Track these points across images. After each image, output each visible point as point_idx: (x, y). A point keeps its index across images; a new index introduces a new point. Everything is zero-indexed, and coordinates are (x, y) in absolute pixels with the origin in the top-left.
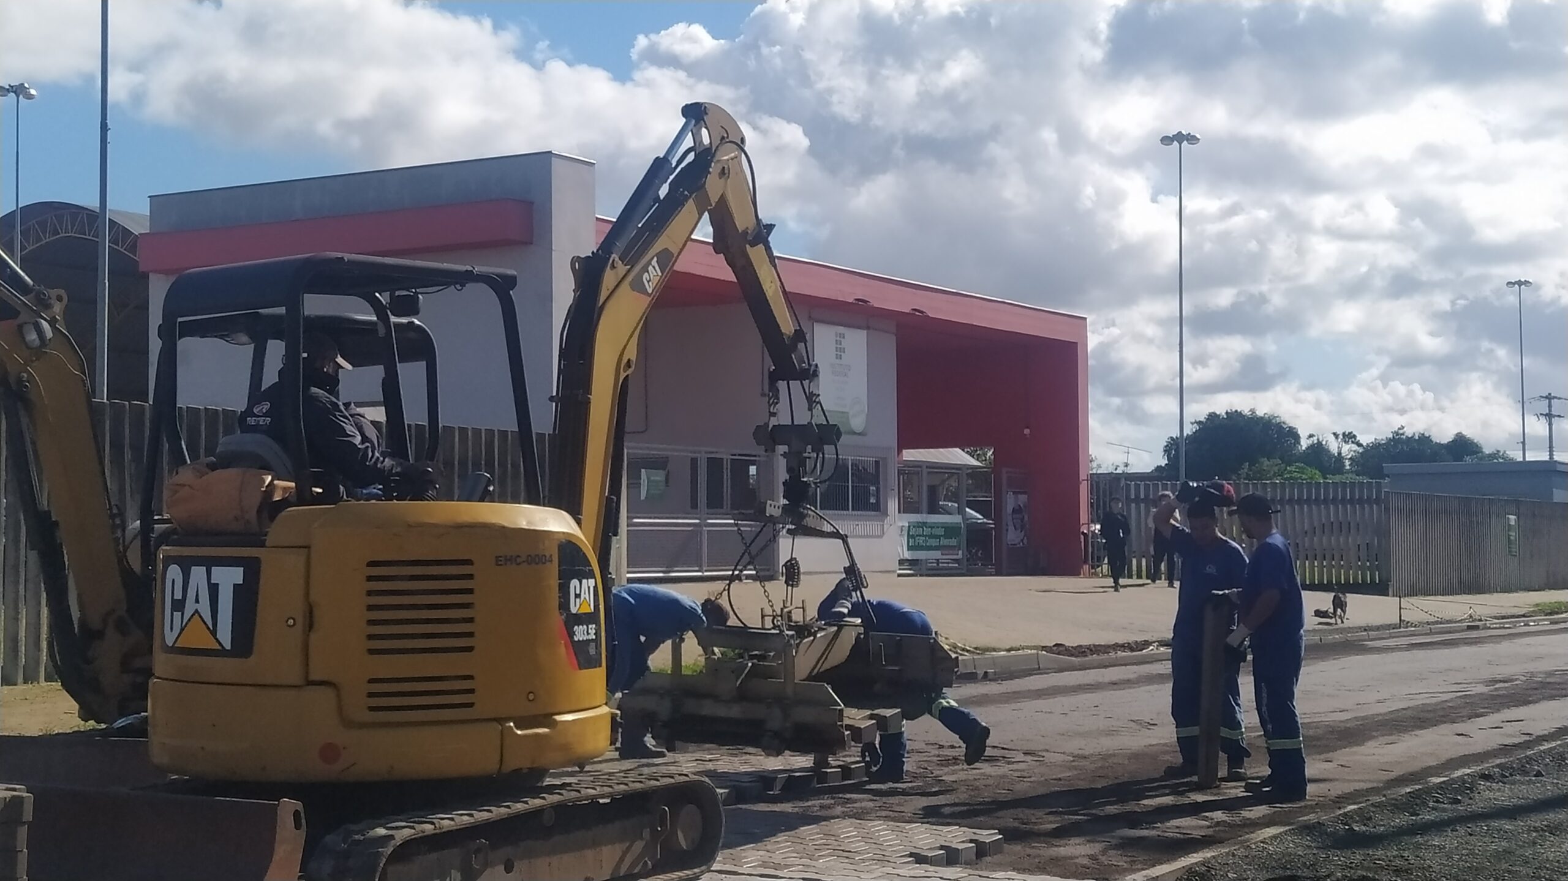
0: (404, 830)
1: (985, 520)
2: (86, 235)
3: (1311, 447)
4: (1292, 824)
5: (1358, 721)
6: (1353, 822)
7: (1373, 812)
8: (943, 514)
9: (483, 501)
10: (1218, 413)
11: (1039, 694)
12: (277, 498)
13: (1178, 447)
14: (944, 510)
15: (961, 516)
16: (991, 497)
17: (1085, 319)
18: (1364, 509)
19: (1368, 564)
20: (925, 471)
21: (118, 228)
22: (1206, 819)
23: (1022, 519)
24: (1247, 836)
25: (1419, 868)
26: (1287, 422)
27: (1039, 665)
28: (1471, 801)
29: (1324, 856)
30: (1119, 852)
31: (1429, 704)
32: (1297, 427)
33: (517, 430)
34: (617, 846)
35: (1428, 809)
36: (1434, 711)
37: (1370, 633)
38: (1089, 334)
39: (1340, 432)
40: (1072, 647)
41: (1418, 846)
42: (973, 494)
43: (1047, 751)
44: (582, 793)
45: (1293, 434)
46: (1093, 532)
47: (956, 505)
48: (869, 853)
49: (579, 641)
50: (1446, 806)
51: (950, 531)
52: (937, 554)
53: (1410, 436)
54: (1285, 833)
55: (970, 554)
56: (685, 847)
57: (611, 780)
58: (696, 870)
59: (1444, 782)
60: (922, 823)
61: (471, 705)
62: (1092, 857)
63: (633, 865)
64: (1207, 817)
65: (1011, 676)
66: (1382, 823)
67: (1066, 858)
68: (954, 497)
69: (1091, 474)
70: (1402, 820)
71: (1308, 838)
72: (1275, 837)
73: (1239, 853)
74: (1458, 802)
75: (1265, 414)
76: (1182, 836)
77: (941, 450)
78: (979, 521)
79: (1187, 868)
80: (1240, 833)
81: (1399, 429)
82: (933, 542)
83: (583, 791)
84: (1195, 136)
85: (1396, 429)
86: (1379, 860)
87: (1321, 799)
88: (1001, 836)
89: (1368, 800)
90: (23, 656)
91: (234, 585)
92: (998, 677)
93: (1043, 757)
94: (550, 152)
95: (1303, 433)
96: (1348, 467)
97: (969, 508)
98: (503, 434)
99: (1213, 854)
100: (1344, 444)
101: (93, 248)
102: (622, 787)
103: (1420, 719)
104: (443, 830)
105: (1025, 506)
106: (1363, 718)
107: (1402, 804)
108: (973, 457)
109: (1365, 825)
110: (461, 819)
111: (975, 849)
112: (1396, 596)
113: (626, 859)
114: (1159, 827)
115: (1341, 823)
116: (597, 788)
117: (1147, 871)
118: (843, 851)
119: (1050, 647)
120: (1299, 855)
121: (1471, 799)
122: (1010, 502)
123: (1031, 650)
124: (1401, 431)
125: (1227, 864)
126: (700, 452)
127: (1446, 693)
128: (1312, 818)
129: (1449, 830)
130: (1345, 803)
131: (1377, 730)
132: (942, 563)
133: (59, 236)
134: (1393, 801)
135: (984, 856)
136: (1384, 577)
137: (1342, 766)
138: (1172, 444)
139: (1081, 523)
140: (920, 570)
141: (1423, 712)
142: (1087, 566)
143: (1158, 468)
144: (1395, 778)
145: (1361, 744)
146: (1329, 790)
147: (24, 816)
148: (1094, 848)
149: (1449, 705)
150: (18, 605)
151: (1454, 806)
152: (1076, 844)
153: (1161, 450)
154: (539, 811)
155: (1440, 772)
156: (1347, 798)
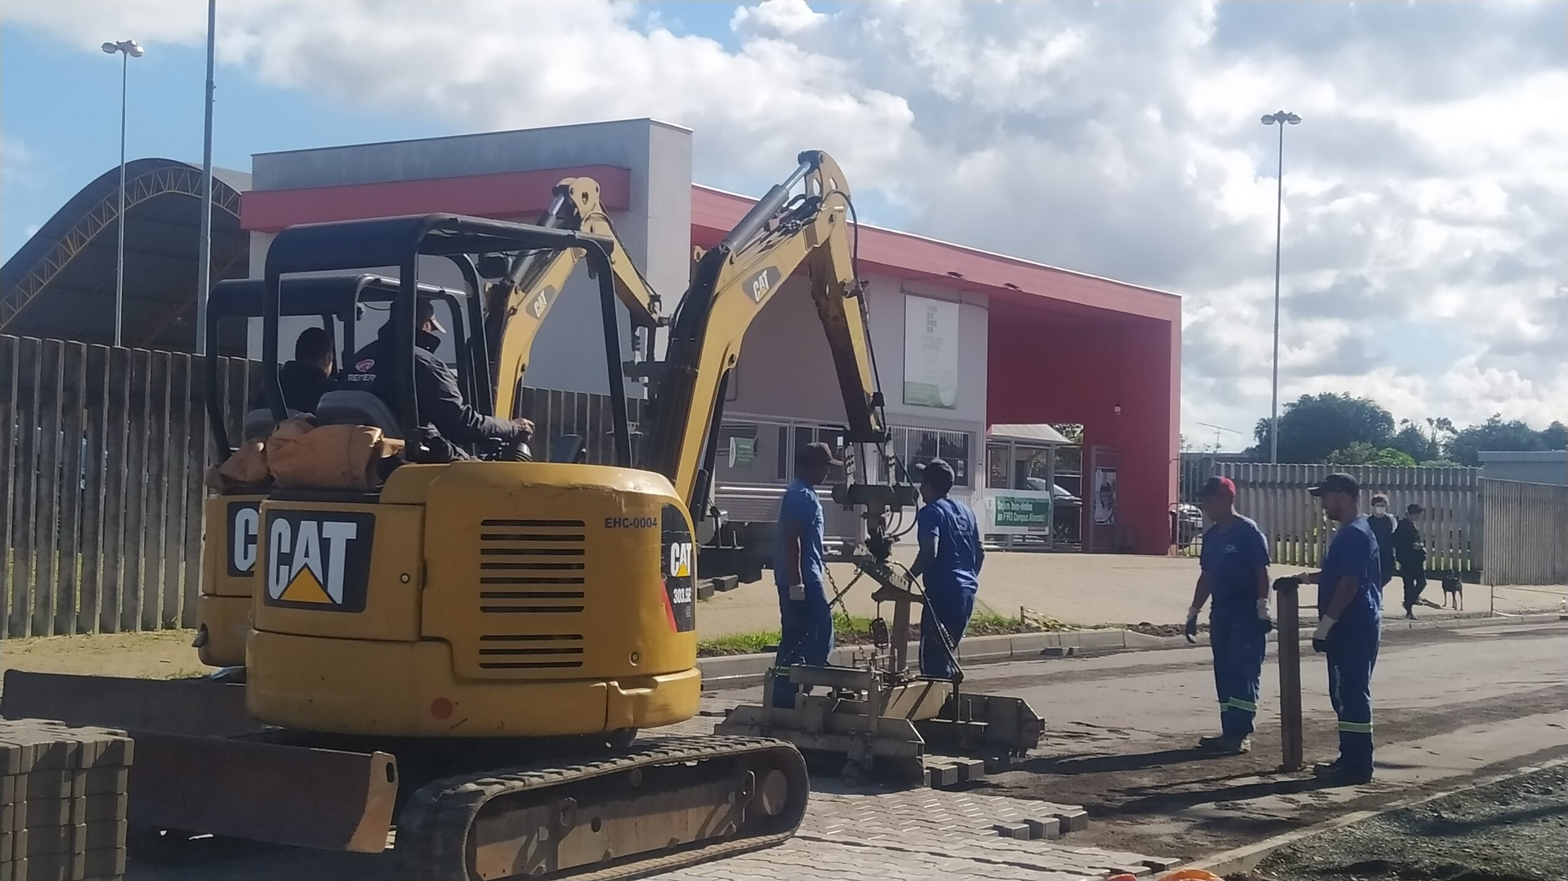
0: (494, 786)
1: (1073, 498)
2: (188, 192)
3: (1405, 432)
4: (1378, 810)
5: (1447, 708)
6: (1441, 809)
7: (1462, 800)
8: (1030, 489)
9: (576, 463)
10: (1311, 396)
11: (1125, 672)
12: (385, 455)
13: (1270, 429)
14: (1032, 486)
15: (1048, 492)
16: (1080, 474)
17: (1180, 297)
18: (1458, 495)
19: (1460, 551)
20: (1014, 446)
21: (220, 185)
22: (1291, 801)
23: (1110, 497)
24: (1334, 820)
25: (1509, 858)
26: (1382, 407)
27: (1124, 643)
28: (1563, 792)
29: (1412, 842)
30: (1204, 832)
31: (1520, 694)
32: (1391, 412)
33: (610, 395)
34: (703, 808)
35: (1519, 799)
36: (1526, 701)
37: (1460, 620)
38: (1183, 313)
39: (1435, 418)
40: (1159, 627)
41: (1508, 836)
42: (1061, 471)
43: (1132, 729)
44: (670, 755)
45: (1387, 419)
46: (1182, 512)
47: (1044, 481)
48: (952, 824)
49: (677, 603)
50: (1537, 796)
51: (1039, 507)
52: (1024, 530)
53: (1506, 424)
54: (1373, 818)
55: (1056, 530)
56: (769, 812)
57: (698, 743)
58: (780, 836)
59: (1535, 773)
60: (1006, 796)
61: (579, 664)
62: (1177, 836)
63: (719, 827)
64: (1293, 800)
65: (1096, 653)
66: (1471, 811)
67: (1150, 836)
68: (1042, 473)
69: (1182, 454)
70: (1492, 809)
71: (1396, 824)
72: (1362, 822)
73: (1325, 836)
74: (1549, 792)
75: (1359, 398)
76: (1268, 818)
77: (1029, 425)
78: (1067, 498)
79: (1272, 850)
80: (1327, 817)
81: (1495, 416)
82: (1023, 518)
83: (671, 753)
84: (1296, 116)
85: (1492, 417)
86: (1468, 848)
87: (1410, 785)
88: (1085, 812)
89: (1458, 788)
90: (121, 605)
91: (347, 540)
92: (1084, 654)
93: (1128, 734)
94: (649, 119)
95: (1397, 418)
96: (1442, 454)
97: (1056, 484)
98: (596, 398)
99: (1300, 837)
100: (1438, 430)
101: (197, 206)
102: (709, 750)
103: (1510, 708)
104: (533, 787)
105: (1113, 484)
106: (1453, 706)
107: (1491, 793)
108: (1062, 433)
109: (1454, 813)
110: (551, 777)
111: (1059, 824)
112: (1488, 584)
113: (711, 822)
114: (1244, 808)
115: (1430, 810)
116: (685, 750)
117: (1232, 851)
118: (926, 821)
119: (1136, 626)
120: (1387, 841)
121: (1562, 790)
122: (1099, 478)
123: (1116, 628)
124: (1497, 419)
125: (1313, 847)
126: (788, 422)
127: (1538, 683)
128: (1400, 804)
129: (1540, 821)
130: (1432, 790)
131: (1466, 719)
132: (1028, 539)
133: (162, 192)
134: (1483, 790)
135: (1068, 831)
136: (1476, 567)
137: (1431, 753)
138: (1264, 426)
139: (1170, 503)
140: (1007, 545)
141: (1513, 701)
142: (1175, 546)
143: (1248, 450)
144: (1485, 767)
145: (1451, 731)
146: (1418, 777)
147: (125, 761)
148: (1179, 827)
149: (1542, 695)
150: (117, 555)
151: (1545, 797)
152: (1161, 823)
153: (1253, 431)
154: (627, 771)
155: (1531, 762)
156: (1436, 785)
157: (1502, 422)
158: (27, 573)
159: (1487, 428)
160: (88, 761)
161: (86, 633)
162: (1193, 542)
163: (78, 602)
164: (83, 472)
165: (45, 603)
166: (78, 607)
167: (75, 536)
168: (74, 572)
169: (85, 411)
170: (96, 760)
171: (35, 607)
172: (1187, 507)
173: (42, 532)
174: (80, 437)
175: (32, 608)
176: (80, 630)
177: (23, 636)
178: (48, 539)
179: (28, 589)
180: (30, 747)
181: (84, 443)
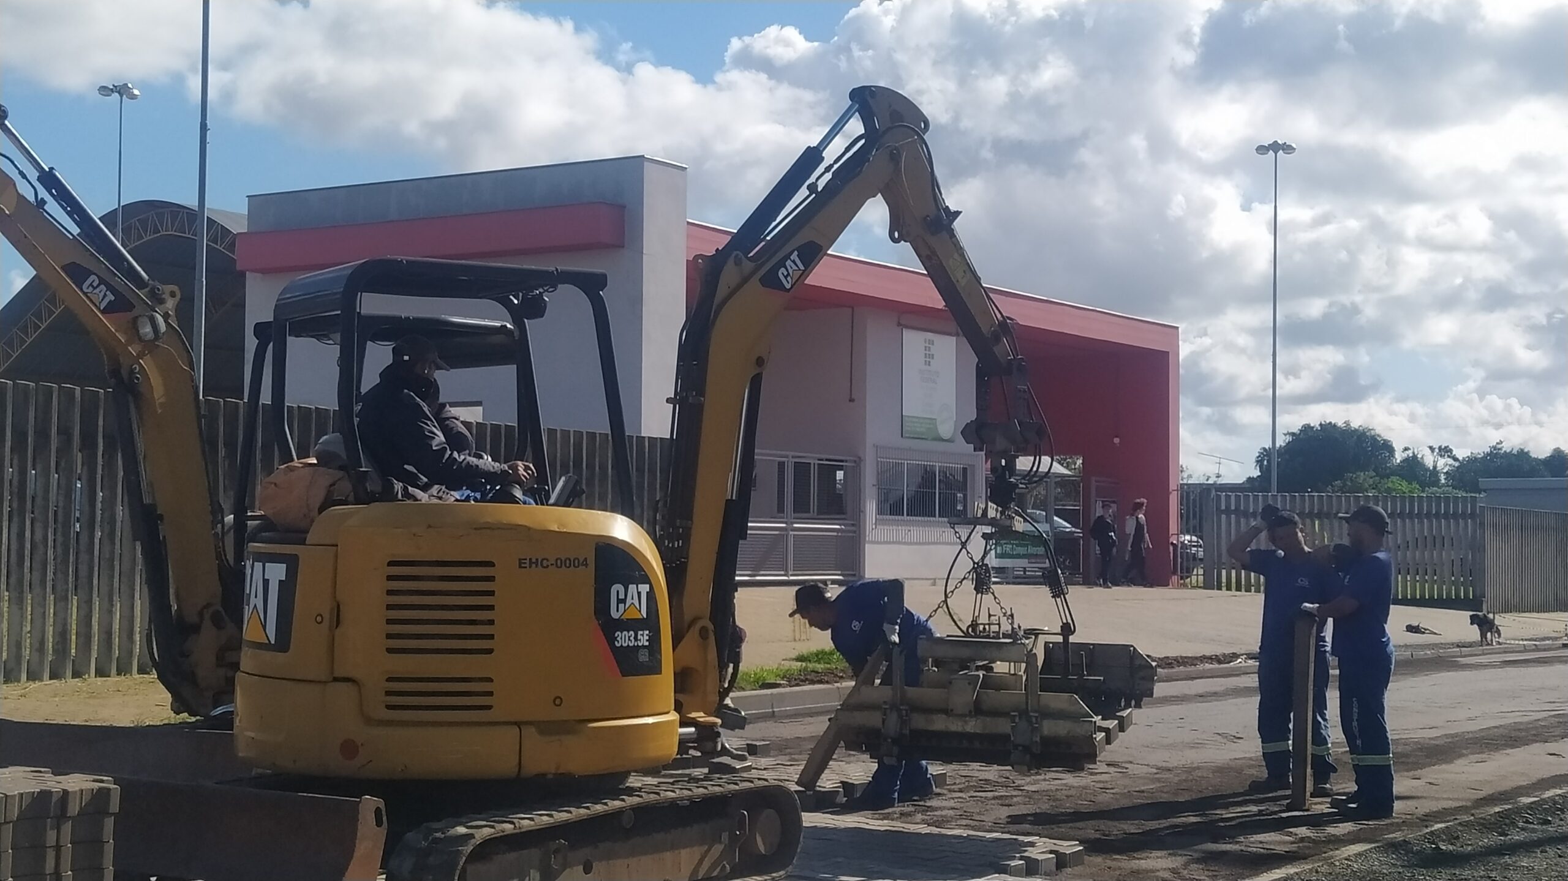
0: (484, 829)
1: (1073, 529)
2: (185, 233)
3: (1406, 460)
4: (1377, 842)
5: (1447, 738)
6: (1440, 841)
7: (1460, 831)
10: (1312, 425)
13: (1270, 458)
14: (1033, 518)
15: (1049, 524)
16: (1080, 506)
17: (1177, 328)
18: (1459, 523)
19: (1462, 579)
21: (217, 226)
22: (1290, 834)
24: (1331, 853)
26: (1382, 435)
28: (1563, 822)
29: (1409, 875)
30: (1201, 867)
31: (1521, 723)
32: (1392, 440)
34: (695, 849)
35: (1517, 830)
36: (1527, 730)
37: (1462, 649)
38: (1180, 343)
39: (1436, 446)
41: (1506, 867)
42: (1061, 503)
43: (1131, 762)
44: (662, 795)
45: (1388, 447)
46: (1183, 543)
47: (1044, 513)
49: (622, 646)
50: (1536, 827)
51: (1039, 539)
52: (1024, 563)
53: (1508, 451)
54: (1370, 850)
56: (763, 852)
58: (774, 875)
59: (1535, 802)
60: (1003, 833)
61: (489, 707)
62: (1174, 871)
63: (711, 868)
64: (1291, 832)
66: (1470, 843)
67: (1147, 871)
68: (1042, 505)
69: (1181, 484)
70: (1490, 840)
71: (1394, 856)
72: (1360, 854)
73: (1323, 870)
74: (1549, 822)
75: (1360, 426)
76: (1265, 851)
78: (1068, 530)
80: (1325, 850)
81: (1497, 443)
82: (1023, 551)
84: (1291, 146)
85: (1495, 444)
87: (1408, 817)
88: (1081, 848)
89: (1456, 819)
90: (117, 648)
91: (280, 581)
93: (1126, 768)
94: (643, 156)
95: (1398, 447)
96: (1443, 481)
97: (1057, 516)
98: (592, 436)
99: (1297, 870)
100: (1439, 458)
101: (192, 246)
102: (702, 790)
103: (1512, 737)
104: (523, 830)
106: (1453, 736)
107: (1491, 824)
108: (1062, 465)
109: (1452, 844)
110: (542, 819)
111: (1055, 860)
113: (705, 863)
114: (1242, 842)
115: (1428, 842)
116: (677, 790)
120: (1385, 874)
121: (1561, 820)
124: (1499, 446)
126: (787, 457)
127: (1539, 711)
128: (1398, 836)
129: (1539, 851)
130: (1432, 821)
131: (1467, 748)
132: (1029, 571)
133: (159, 235)
134: (1482, 821)
135: (1065, 867)
136: (1478, 593)
137: (1430, 783)
138: (1264, 456)
139: (1170, 533)
140: (1007, 578)
141: (1515, 730)
142: (1176, 577)
143: (1250, 479)
144: (1484, 798)
145: (1451, 762)
146: (1417, 808)
147: (111, 808)
148: (1176, 862)
149: (1542, 724)
150: (112, 598)
151: (1544, 827)
152: (1158, 857)
153: (1254, 461)
154: (619, 812)
155: (1530, 792)
156: (1434, 816)
157: (1504, 449)
158: (22, 617)
159: (1488, 454)
160: (74, 809)
161: (81, 677)
162: (1195, 573)
163: (73, 646)
164: (77, 515)
165: (41, 648)
166: (73, 651)
167: (70, 580)
168: (69, 616)
169: (80, 454)
170: (81, 808)
171: (30, 652)
172: (1188, 537)
173: (36, 575)
174: (74, 480)
175: (28, 652)
176: (76, 674)
177: (19, 681)
178: (43, 582)
179: (23, 634)
180: (15, 795)
181: (79, 485)
